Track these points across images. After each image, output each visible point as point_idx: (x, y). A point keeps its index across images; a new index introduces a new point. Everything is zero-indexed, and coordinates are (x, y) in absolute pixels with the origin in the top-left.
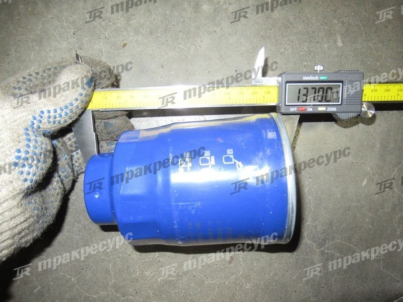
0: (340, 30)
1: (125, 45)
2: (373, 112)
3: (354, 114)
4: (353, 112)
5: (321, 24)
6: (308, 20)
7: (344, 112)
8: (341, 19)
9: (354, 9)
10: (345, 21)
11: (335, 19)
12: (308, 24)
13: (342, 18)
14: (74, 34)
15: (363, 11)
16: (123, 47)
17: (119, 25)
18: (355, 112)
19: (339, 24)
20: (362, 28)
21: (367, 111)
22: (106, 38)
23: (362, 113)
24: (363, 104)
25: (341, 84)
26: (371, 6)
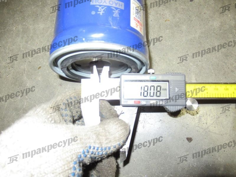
0: (194, 71)
1: (40, 67)
2: (197, 106)
3: (180, 107)
4: (179, 105)
5: (180, 65)
9: (207, 56)
10: (199, 64)
13: (197, 62)
15: (214, 59)
19: (194, 66)
20: (212, 71)
21: (192, 106)
22: (29, 62)
23: (187, 106)
24: (188, 100)
25: (168, 83)
26: (221, 55)
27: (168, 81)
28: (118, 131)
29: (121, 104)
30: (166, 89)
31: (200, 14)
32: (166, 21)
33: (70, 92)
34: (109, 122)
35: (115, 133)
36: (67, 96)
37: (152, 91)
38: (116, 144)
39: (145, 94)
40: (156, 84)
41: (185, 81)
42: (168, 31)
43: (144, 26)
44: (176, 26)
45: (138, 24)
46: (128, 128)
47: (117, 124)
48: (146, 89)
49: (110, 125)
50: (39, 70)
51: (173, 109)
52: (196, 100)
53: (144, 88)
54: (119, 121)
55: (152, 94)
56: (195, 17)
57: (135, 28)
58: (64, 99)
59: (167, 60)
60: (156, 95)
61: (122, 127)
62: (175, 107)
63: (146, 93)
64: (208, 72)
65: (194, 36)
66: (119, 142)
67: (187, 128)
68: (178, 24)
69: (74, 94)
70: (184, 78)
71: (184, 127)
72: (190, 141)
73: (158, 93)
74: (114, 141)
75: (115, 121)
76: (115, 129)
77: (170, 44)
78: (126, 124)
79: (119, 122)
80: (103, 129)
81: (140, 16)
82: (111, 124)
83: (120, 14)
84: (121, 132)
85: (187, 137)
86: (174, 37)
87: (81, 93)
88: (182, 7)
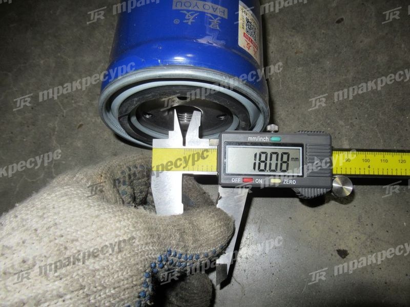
0: (347, 133)
1: (81, 126)
2: (351, 188)
3: (322, 190)
4: (320, 188)
5: (322, 124)
6: (305, 118)
7: (308, 187)
8: (350, 121)
9: (368, 110)
10: (355, 124)
11: (341, 119)
12: (304, 123)
13: (351, 119)
14: (32, 108)
15: (381, 114)
16: (79, 127)
17: (81, 104)
18: (323, 187)
19: (347, 127)
20: (378, 134)
21: (342, 187)
22: (63, 116)
23: (333, 189)
24: (335, 178)
25: (301, 148)
26: (392, 109)
27: (301, 145)
28: (214, 229)
29: (219, 182)
30: (297, 159)
31: (354, 42)
32: (296, 53)
33: (134, 157)
34: (199, 212)
35: (209, 232)
36: (130, 161)
37: (274, 162)
38: (209, 250)
39: (262, 167)
40: (280, 150)
41: (331, 145)
42: (300, 68)
43: (260, 50)
44: (313, 62)
45: (251, 44)
46: (231, 224)
47: (213, 216)
48: (263, 158)
49: (201, 217)
50: (79, 129)
51: (310, 194)
52: (350, 178)
53: (260, 156)
54: (216, 211)
55: (273, 167)
56: (346, 47)
57: (246, 49)
58: (123, 165)
59: (300, 116)
60: (281, 168)
61: (220, 223)
62: (313, 189)
63: (262, 165)
64: (371, 137)
65: (344, 77)
66: (214, 248)
67: (337, 233)
68: (318, 57)
69: (140, 160)
70: (329, 141)
71: (332, 230)
72: (343, 256)
73: (284, 166)
74: (206, 246)
75: (210, 212)
76: (210, 225)
77: (304, 89)
78: (228, 217)
79: (217, 213)
80: (190, 223)
81: (254, 33)
82: (201, 215)
83: (220, 25)
84: (218, 231)
85: (337, 249)
86: (310, 78)
87: (152, 161)
88: (323, 31)
